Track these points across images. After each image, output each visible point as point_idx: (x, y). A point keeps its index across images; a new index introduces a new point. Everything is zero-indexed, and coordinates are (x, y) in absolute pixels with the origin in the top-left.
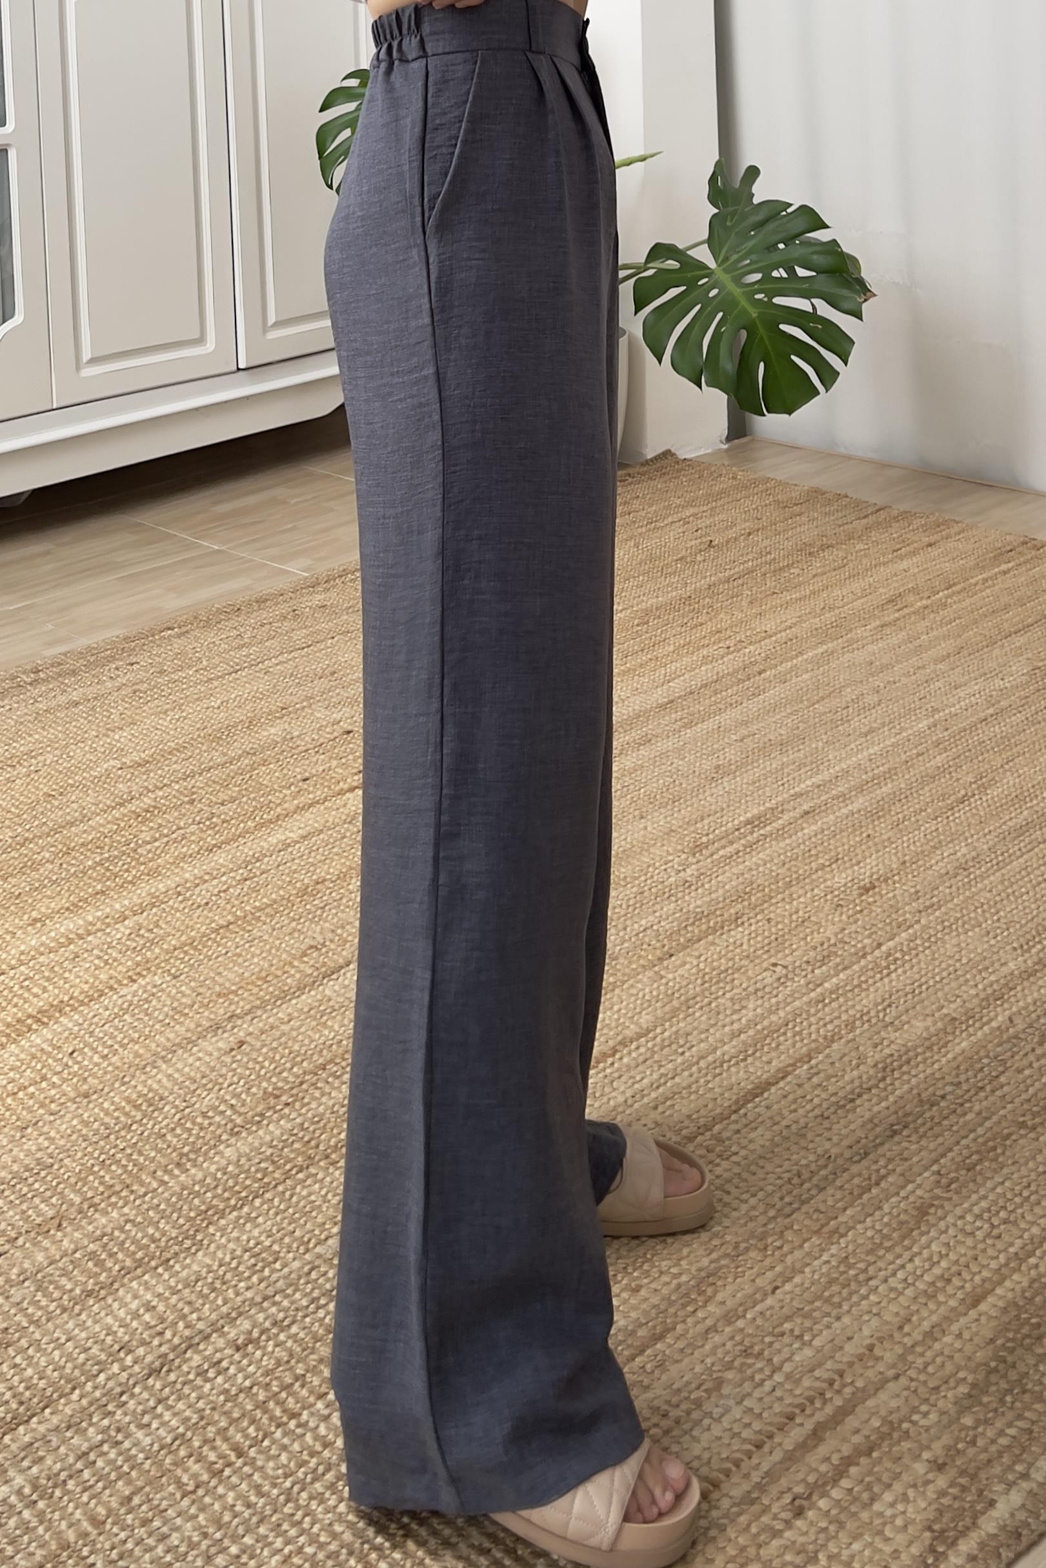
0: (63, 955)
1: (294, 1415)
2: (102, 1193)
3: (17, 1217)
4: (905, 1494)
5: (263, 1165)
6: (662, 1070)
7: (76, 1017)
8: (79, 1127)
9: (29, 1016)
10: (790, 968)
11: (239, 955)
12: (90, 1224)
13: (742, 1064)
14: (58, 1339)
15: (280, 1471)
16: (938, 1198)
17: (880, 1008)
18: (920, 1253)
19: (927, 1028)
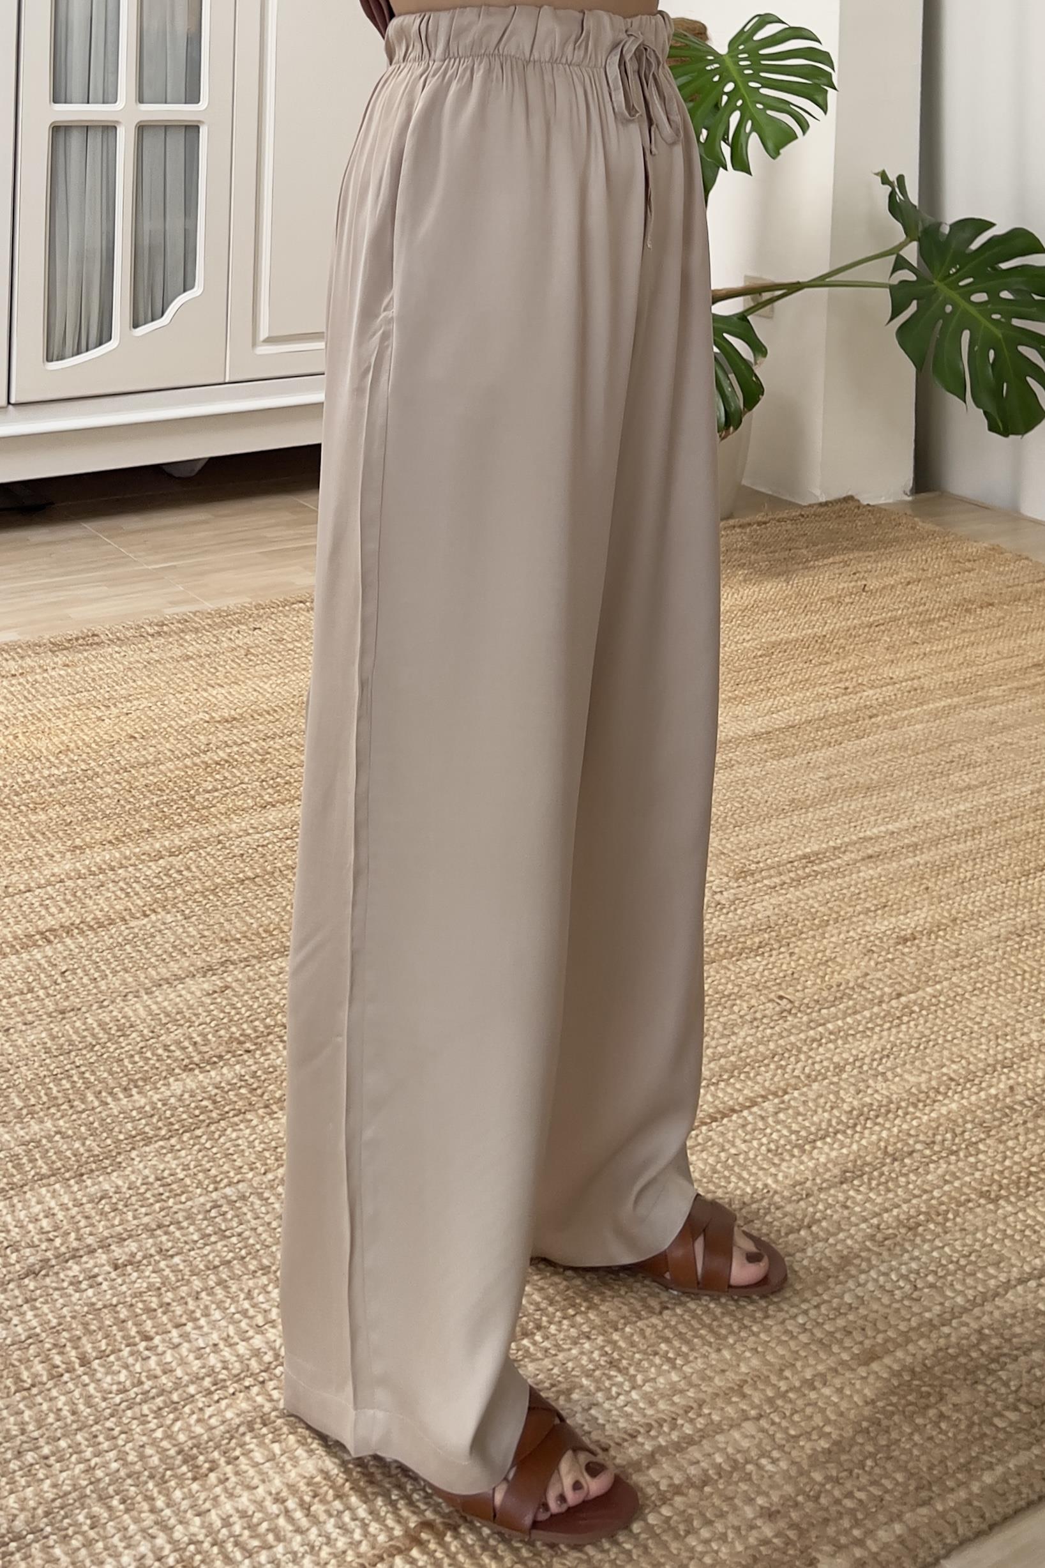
1: (148, 1338)
2: (44, 1103)
4: (725, 1535)
5: (205, 1103)
7: (81, 940)
9: (38, 932)
10: (797, 1004)
11: (254, 906)
12: (22, 1129)
13: (712, 1088)
15: (115, 1388)
16: (869, 1250)
17: (876, 1056)
18: (830, 1302)
19: (919, 1084)
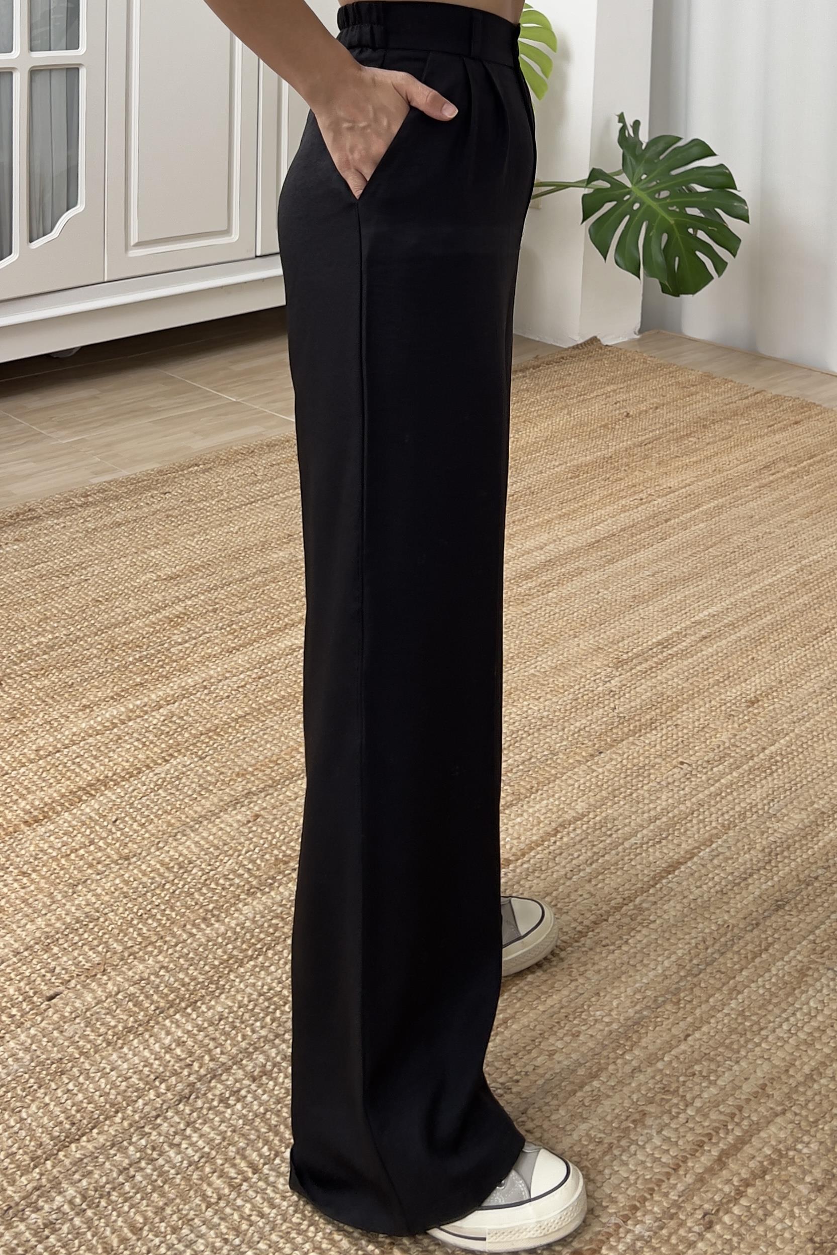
0: (108, 737)
2: (140, 943)
3: (70, 962)
4: (792, 1211)
5: (274, 921)
6: (595, 849)
7: (119, 790)
8: (121, 885)
9: (80, 788)
10: (694, 766)
11: (255, 741)
12: (130, 969)
13: (658, 846)
14: (105, 1068)
16: (815, 962)
17: (765, 802)
18: (801, 1009)
19: (802, 820)
